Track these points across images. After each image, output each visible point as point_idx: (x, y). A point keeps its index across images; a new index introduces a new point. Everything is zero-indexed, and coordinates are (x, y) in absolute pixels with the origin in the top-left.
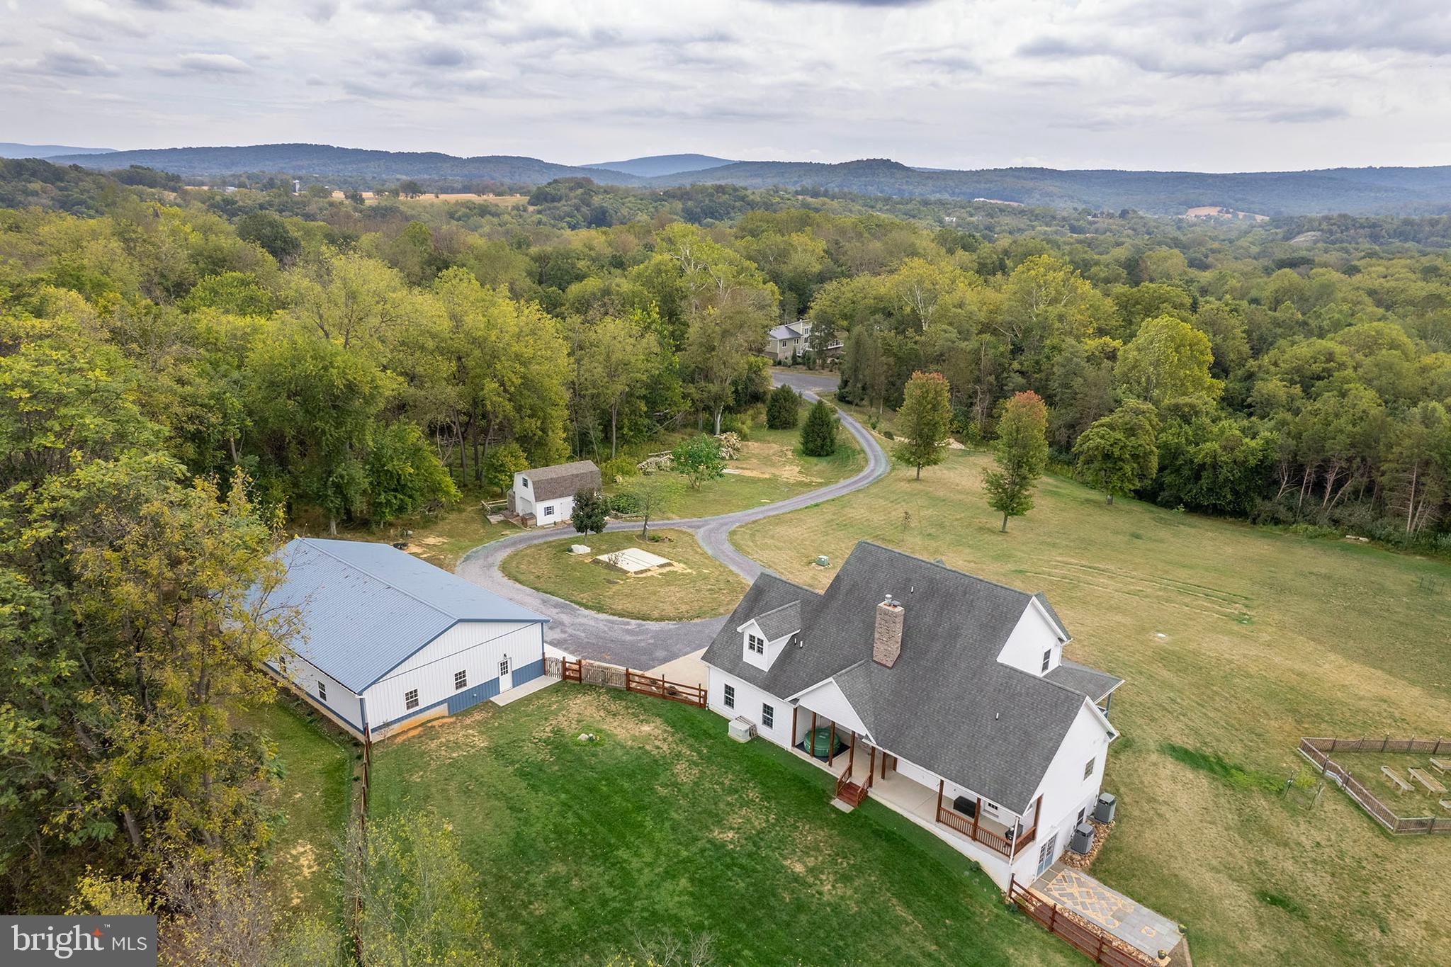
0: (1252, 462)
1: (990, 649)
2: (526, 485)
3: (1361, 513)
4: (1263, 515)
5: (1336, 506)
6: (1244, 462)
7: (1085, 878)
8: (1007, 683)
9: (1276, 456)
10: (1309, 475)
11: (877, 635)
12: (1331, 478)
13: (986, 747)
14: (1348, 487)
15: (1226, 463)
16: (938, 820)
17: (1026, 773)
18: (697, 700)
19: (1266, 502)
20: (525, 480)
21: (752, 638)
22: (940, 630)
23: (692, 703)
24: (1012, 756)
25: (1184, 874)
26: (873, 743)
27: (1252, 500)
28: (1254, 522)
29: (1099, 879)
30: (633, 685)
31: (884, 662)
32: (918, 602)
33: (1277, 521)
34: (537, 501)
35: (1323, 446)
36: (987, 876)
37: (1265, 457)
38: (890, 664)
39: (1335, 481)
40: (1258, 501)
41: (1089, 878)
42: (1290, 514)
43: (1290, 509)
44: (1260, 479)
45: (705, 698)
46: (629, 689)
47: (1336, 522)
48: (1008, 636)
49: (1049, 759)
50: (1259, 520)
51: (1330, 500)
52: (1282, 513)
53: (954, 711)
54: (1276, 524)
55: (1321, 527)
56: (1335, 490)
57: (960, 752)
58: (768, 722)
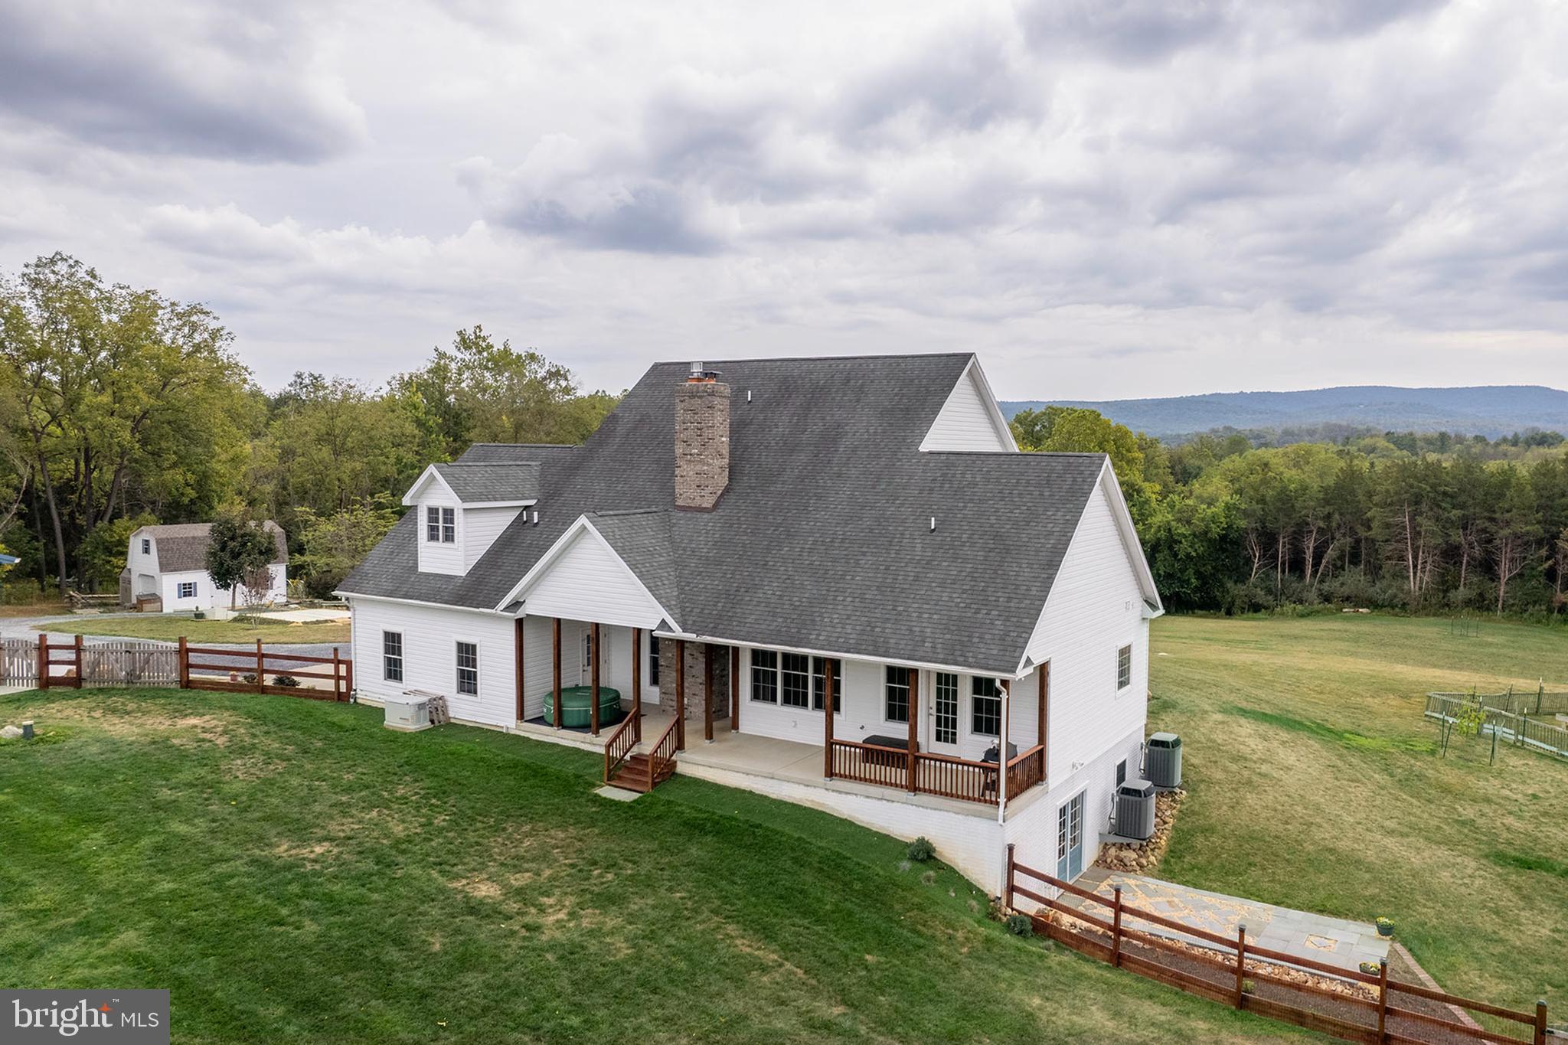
0: (1215, 531)
1: (904, 439)
2: (146, 551)
3: (1354, 579)
4: (1238, 602)
5: (1322, 581)
6: (1206, 533)
7: (1152, 883)
8: (943, 475)
9: (1243, 523)
10: (1282, 548)
11: (679, 449)
12: (1310, 546)
13: (917, 578)
14: (1331, 553)
15: (1185, 536)
16: (830, 773)
17: (1009, 600)
18: (329, 685)
19: (1239, 585)
20: (146, 543)
21: (433, 512)
22: (804, 437)
23: (322, 695)
24: (974, 579)
25: (1344, 845)
26: (678, 633)
27: (1222, 585)
28: (1229, 613)
29: (1185, 883)
30: (194, 676)
31: (698, 502)
32: (761, 412)
33: (1256, 608)
34: (161, 571)
35: (1293, 506)
36: (952, 870)
37: (1230, 527)
38: (709, 502)
39: (1315, 548)
40: (1230, 585)
41: (1164, 883)
42: (1270, 598)
43: (1269, 591)
44: (1227, 557)
45: (349, 678)
46: (187, 684)
47: (1327, 599)
48: (936, 412)
49: (1053, 564)
50: (1234, 610)
51: (1315, 573)
52: (1261, 596)
53: (843, 541)
54: (1256, 611)
55: (1311, 604)
56: (1316, 564)
57: (863, 600)
58: (468, 682)
